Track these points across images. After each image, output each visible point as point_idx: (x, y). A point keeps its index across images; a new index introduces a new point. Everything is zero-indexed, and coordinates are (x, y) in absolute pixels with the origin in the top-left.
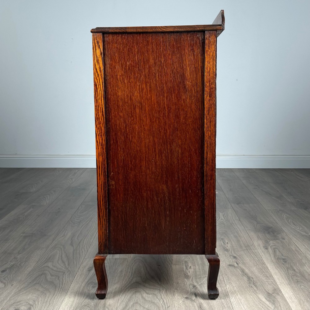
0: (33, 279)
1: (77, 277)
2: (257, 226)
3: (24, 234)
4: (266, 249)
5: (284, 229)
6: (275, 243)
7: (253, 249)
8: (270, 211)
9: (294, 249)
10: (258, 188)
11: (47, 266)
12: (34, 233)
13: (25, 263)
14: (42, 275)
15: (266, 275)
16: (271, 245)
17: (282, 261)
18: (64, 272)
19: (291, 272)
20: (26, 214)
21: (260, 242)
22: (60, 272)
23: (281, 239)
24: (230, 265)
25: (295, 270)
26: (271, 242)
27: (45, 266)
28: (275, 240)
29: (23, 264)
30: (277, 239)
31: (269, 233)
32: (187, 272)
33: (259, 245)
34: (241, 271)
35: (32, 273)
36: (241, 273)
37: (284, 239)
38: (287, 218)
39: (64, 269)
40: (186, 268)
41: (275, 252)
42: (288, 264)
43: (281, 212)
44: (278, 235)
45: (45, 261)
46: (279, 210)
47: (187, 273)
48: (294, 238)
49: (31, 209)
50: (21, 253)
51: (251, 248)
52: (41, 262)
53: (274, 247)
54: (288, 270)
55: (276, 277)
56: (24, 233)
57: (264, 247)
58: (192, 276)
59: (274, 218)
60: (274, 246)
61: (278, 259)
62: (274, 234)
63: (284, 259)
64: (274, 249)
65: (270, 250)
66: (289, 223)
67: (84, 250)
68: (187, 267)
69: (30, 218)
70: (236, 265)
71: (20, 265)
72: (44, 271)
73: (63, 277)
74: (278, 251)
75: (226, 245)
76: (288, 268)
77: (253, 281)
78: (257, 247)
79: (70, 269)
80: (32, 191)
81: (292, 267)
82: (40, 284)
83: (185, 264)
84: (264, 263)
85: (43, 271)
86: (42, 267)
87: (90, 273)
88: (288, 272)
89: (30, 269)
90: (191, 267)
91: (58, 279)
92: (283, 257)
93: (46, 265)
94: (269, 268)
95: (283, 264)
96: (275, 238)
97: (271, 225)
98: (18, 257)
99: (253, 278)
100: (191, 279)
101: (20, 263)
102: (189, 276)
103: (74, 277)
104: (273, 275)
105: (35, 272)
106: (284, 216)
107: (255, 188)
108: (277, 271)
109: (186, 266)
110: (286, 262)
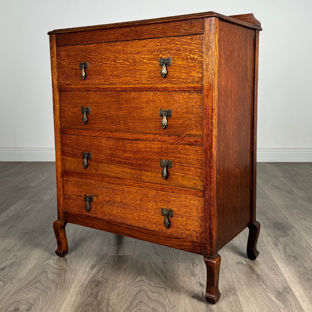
0: (34, 277)
1: (79, 275)
2: (266, 221)
3: (24, 231)
4: (276, 246)
5: (295, 225)
6: (285, 239)
7: (263, 246)
8: (280, 207)
9: (305, 246)
10: (268, 183)
11: (48, 264)
12: (34, 229)
13: (25, 261)
14: (43, 272)
15: (276, 273)
16: (281, 242)
17: (292, 258)
18: (66, 270)
19: (302, 269)
20: (26, 210)
21: (270, 239)
22: (62, 270)
23: (292, 236)
24: (238, 263)
25: (305, 268)
26: (281, 239)
27: (46, 264)
28: (285, 237)
29: (23, 261)
30: (287, 236)
31: (279, 229)
32: (194, 269)
33: (269, 242)
34: (250, 269)
35: (32, 271)
36: (250, 271)
37: (295, 235)
38: (298, 214)
39: (65, 267)
40: (193, 266)
41: (285, 249)
42: (299, 261)
43: (291, 207)
44: (288, 232)
45: (45, 259)
46: (289, 205)
47: (194, 271)
48: (305, 234)
49: (32, 205)
50: (21, 251)
51: (260, 244)
52: (42, 259)
53: (284, 244)
54: (298, 268)
55: (286, 275)
56: (24, 229)
57: (274, 244)
58: (199, 274)
59: (284, 213)
60: (284, 242)
61: (288, 256)
62: (284, 230)
63: (294, 257)
64: (284, 246)
65: (280, 246)
66: (300, 219)
67: (87, 247)
68: (194, 264)
69: (30, 214)
70: (245, 262)
71: (20, 262)
72: (45, 268)
73: (65, 275)
74: (288, 248)
75: (234, 242)
76: (298, 266)
77: (263, 279)
78: (266, 244)
79: (72, 267)
80: (32, 186)
81: (302, 264)
82: (41, 282)
83: (192, 262)
84: (274, 261)
85: (43, 269)
86: (44, 264)
87: (93, 271)
88: (299, 270)
89: (30, 267)
90: (197, 264)
91: (60, 277)
92: (294, 255)
93: (47, 262)
94: (279, 266)
95: (294, 262)
96: (286, 235)
97: (281, 221)
98: (18, 254)
99: (262, 277)
100: (197, 277)
101: (19, 260)
102: (196, 274)
103: (76, 275)
104: (283, 272)
105: (36, 270)
106: (295, 212)
107: (264, 183)
108: (287, 269)
109: (192, 263)
110: (296, 259)
